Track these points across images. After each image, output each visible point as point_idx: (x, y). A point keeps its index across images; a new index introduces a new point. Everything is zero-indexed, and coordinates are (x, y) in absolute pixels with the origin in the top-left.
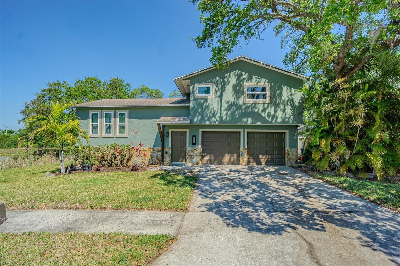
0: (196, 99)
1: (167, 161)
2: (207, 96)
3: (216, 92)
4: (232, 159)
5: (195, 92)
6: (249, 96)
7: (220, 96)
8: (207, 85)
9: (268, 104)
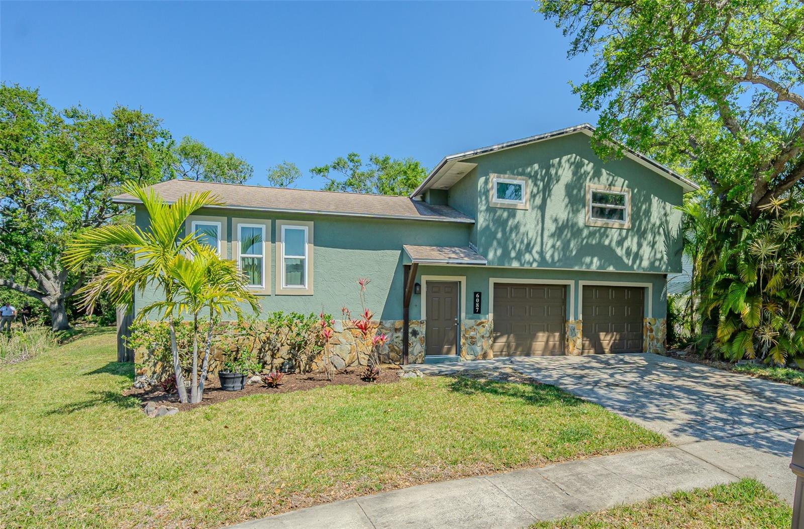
0: (491, 210)
1: (416, 353)
2: (516, 205)
3: (533, 196)
4: (551, 343)
5: (491, 193)
6: (595, 210)
7: (540, 206)
8: (516, 179)
9: (628, 230)
